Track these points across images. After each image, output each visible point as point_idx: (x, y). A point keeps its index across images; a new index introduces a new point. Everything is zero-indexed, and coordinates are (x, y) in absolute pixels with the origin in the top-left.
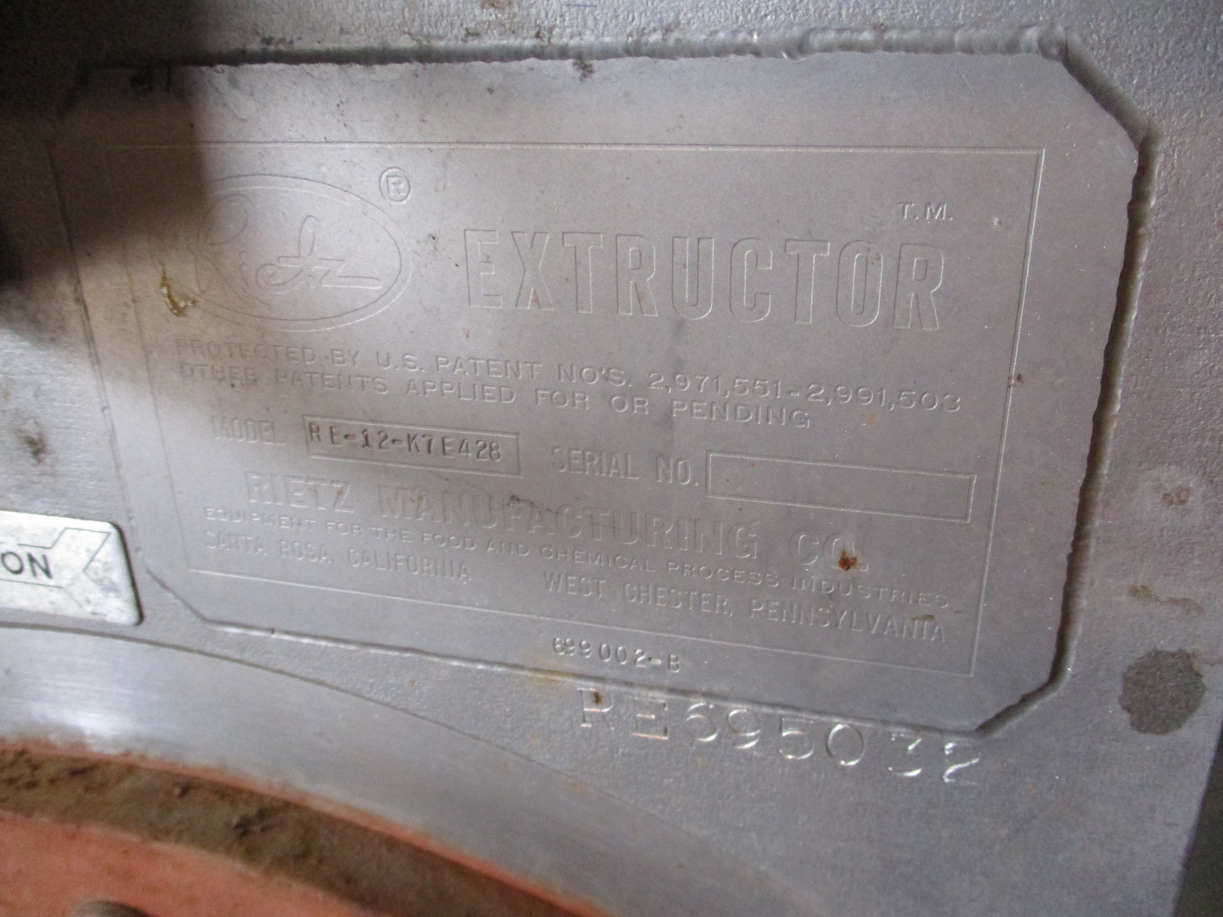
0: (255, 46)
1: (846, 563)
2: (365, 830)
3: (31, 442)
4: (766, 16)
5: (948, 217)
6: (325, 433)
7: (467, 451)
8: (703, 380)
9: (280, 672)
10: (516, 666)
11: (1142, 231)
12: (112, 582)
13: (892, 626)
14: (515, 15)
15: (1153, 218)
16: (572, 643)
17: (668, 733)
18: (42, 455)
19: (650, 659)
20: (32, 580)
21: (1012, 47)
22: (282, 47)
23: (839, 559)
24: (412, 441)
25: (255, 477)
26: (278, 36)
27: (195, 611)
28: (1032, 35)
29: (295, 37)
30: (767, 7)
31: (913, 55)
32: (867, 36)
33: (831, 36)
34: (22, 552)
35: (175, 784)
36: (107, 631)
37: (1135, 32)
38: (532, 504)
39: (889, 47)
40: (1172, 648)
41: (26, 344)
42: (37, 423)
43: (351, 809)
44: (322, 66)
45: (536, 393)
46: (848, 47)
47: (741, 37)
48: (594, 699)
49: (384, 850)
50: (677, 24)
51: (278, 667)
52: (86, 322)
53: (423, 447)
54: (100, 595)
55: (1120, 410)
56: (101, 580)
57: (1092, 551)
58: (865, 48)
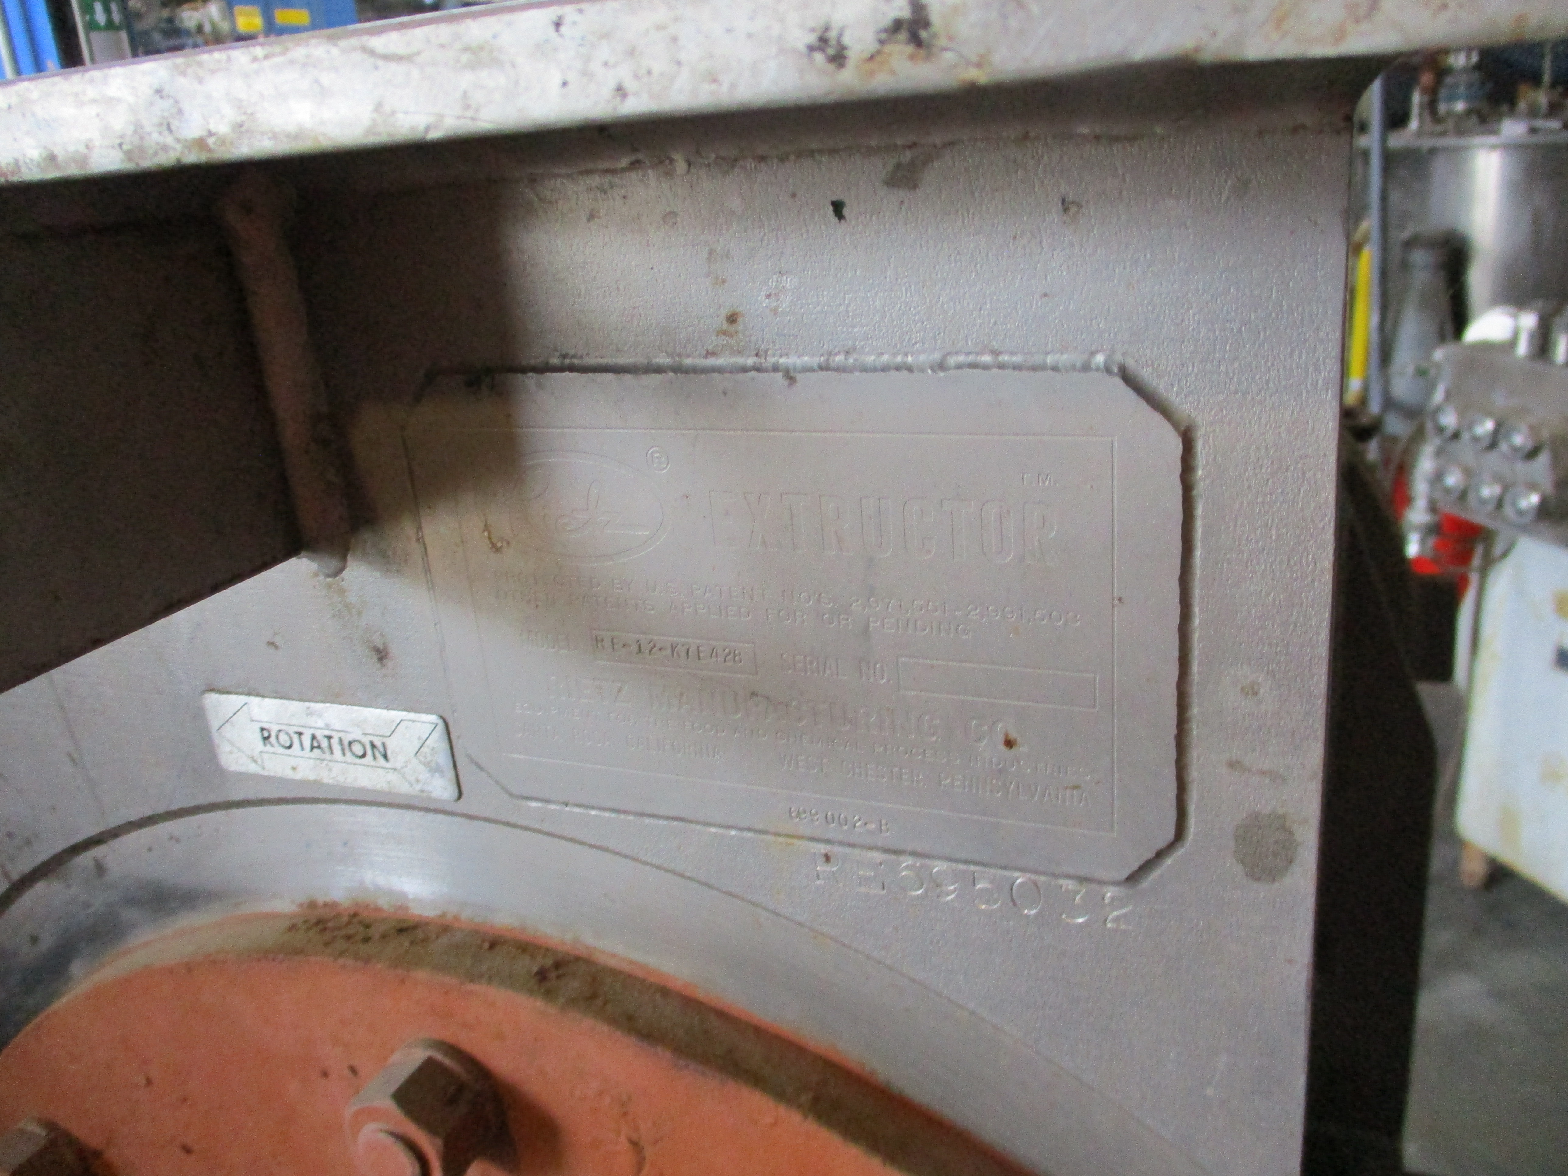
0: (555, 361)
1: (1009, 743)
2: (643, 981)
3: (377, 650)
4: (916, 343)
5: (1055, 484)
6: (607, 643)
7: (717, 656)
8: (890, 602)
9: (572, 840)
10: (761, 832)
11: (1195, 492)
12: (437, 764)
13: (1049, 794)
14: (740, 341)
15: (1202, 484)
16: (805, 812)
17: (886, 888)
18: (385, 661)
19: (866, 824)
20: (373, 763)
21: (1086, 368)
22: (576, 361)
23: (1003, 741)
24: (675, 649)
25: (553, 678)
26: (572, 352)
27: (505, 789)
28: (1100, 359)
29: (584, 354)
30: (916, 338)
31: (1017, 372)
32: (987, 358)
33: (961, 358)
34: (366, 740)
35: (483, 941)
36: (432, 806)
37: (1170, 356)
38: (768, 698)
39: (1002, 366)
40: (1267, 810)
41: (377, 574)
42: (382, 635)
43: (631, 962)
44: (604, 375)
45: (767, 612)
46: (974, 366)
47: (899, 359)
48: (824, 859)
49: (658, 996)
50: (855, 349)
51: (570, 836)
52: (425, 559)
53: (683, 654)
54: (428, 775)
55: (1199, 623)
56: (429, 763)
57: (1195, 732)
58: (985, 367)
